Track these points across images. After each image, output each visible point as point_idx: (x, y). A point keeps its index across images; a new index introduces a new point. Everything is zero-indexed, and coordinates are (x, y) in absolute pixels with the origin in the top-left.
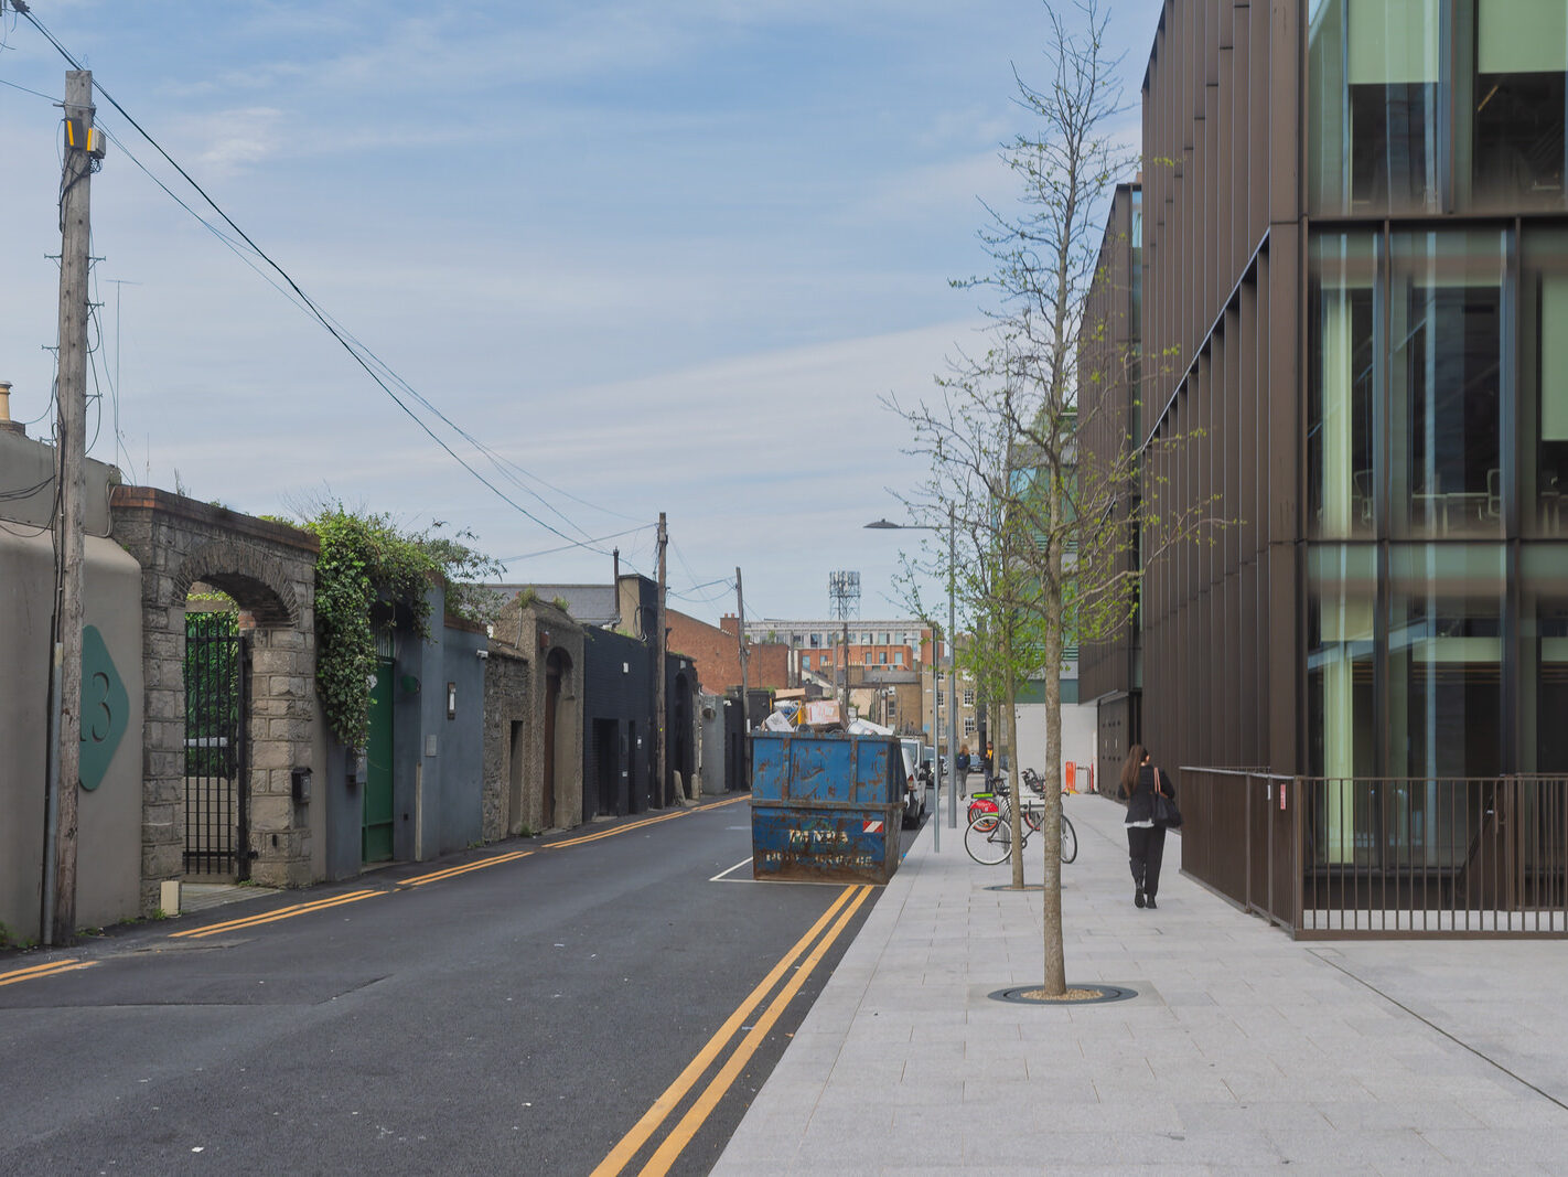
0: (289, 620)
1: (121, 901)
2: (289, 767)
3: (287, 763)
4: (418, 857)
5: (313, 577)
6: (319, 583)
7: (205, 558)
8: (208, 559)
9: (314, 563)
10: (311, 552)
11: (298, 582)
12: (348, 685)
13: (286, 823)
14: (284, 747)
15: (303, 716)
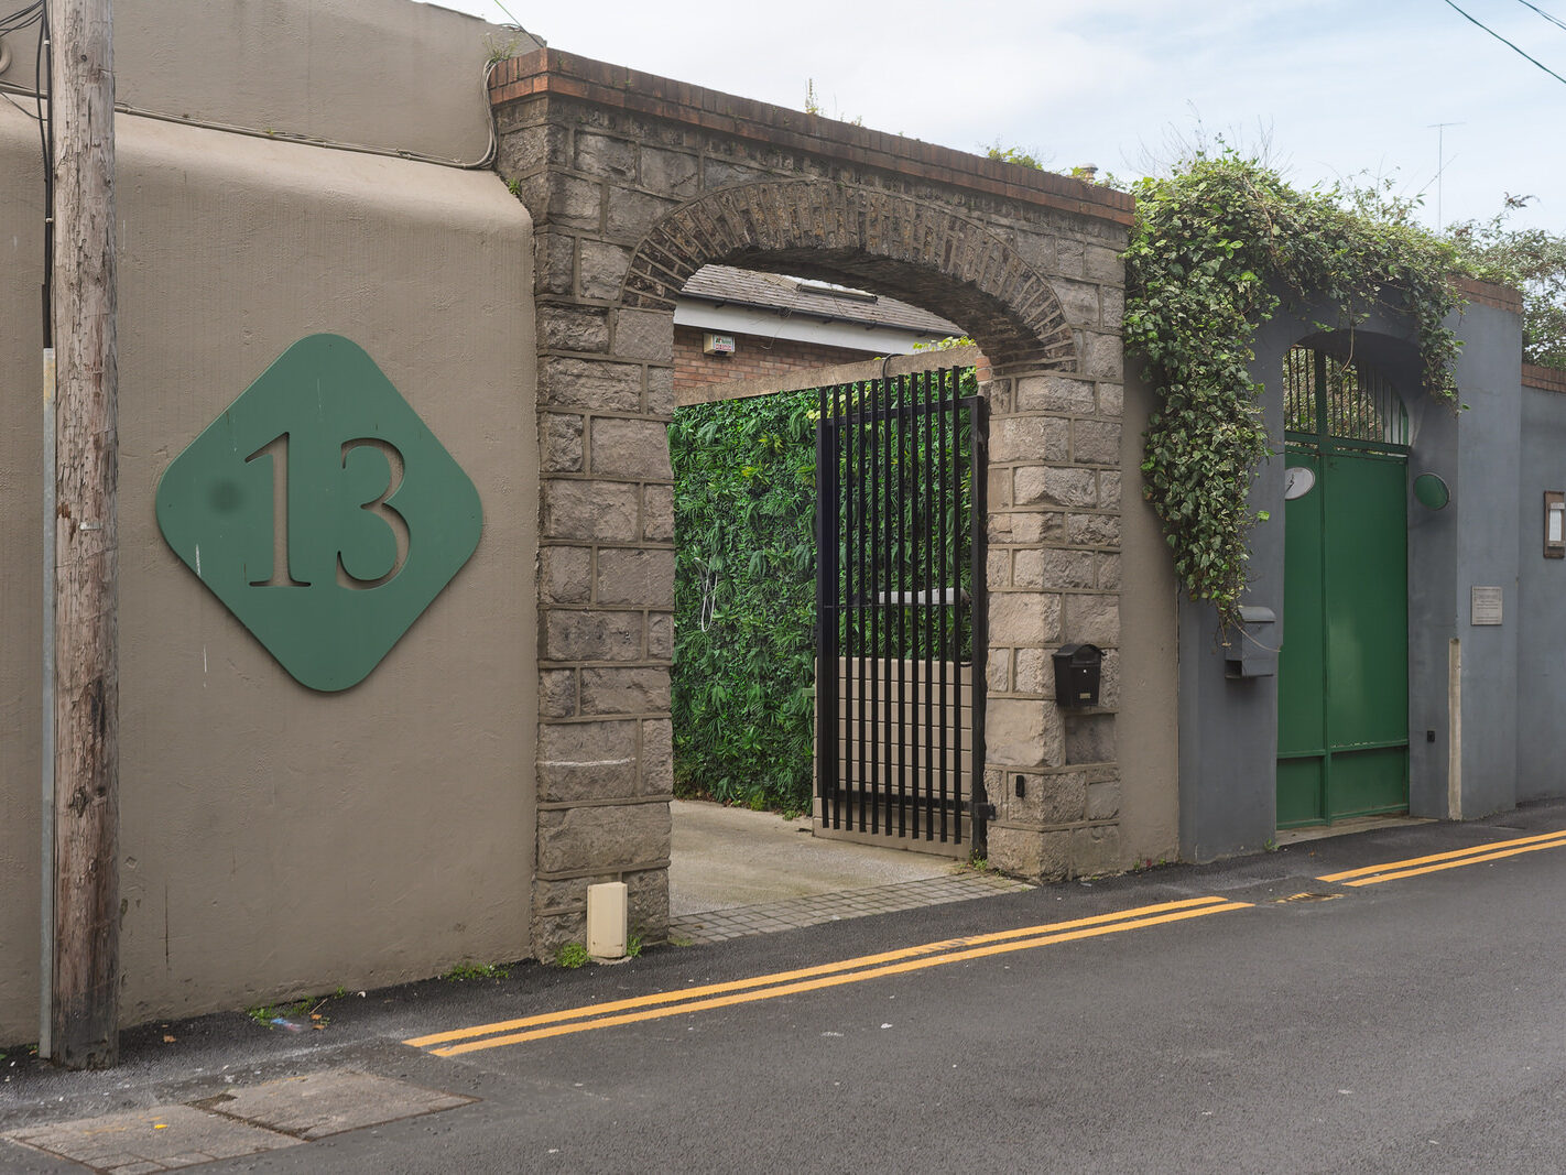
0: (1042, 354)
1: (460, 927)
2: (1047, 644)
3: (1042, 637)
4: (1455, 812)
5: (1122, 275)
6: (1134, 285)
7: (746, 212)
8: (757, 216)
9: (1123, 246)
10: (1111, 225)
11: (1068, 280)
12: (1200, 484)
13: (1037, 754)
14: (1037, 603)
15: (1093, 545)
